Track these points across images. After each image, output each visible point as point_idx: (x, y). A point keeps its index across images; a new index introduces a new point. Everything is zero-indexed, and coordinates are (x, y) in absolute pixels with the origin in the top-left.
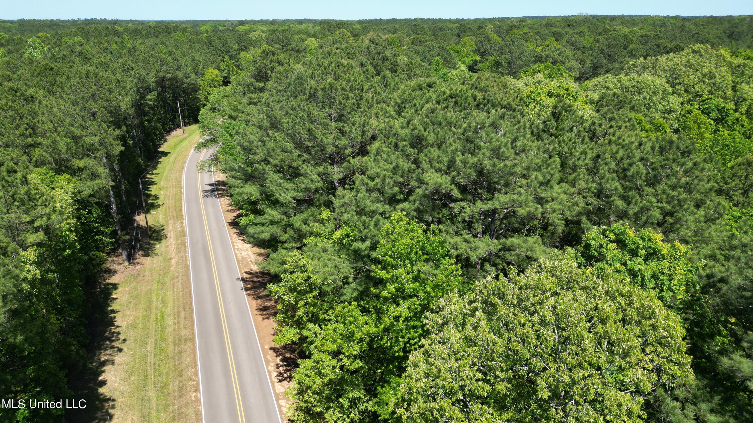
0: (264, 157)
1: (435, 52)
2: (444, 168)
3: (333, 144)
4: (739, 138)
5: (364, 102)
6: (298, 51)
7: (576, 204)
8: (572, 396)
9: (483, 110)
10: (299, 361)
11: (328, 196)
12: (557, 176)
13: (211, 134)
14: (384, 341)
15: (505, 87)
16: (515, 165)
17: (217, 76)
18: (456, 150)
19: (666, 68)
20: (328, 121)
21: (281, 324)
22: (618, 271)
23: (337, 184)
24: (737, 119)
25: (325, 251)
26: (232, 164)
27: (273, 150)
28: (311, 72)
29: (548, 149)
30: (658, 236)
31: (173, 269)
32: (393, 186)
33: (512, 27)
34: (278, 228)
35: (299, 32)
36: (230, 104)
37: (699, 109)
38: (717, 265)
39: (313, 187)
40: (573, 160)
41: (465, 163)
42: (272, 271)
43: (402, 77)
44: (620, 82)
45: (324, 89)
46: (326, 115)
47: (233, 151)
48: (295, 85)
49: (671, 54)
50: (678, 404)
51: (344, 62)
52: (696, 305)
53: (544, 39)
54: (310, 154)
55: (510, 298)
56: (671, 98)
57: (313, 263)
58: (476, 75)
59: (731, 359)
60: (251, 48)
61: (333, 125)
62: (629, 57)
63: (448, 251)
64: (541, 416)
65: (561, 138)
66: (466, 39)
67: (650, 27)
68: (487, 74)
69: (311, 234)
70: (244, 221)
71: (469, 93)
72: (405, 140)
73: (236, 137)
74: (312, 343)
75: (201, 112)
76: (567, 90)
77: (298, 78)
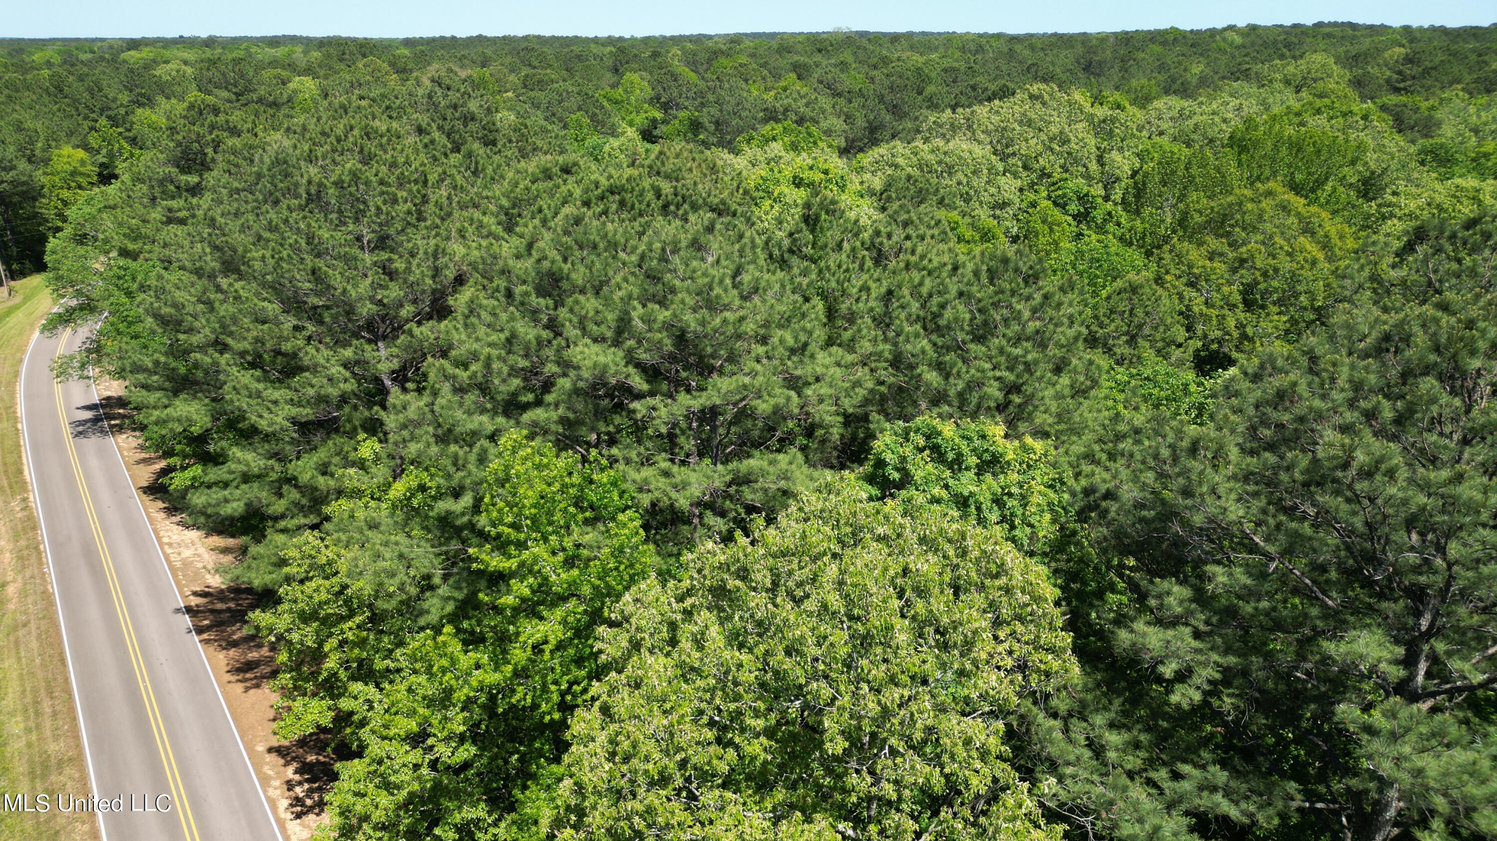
0: (213, 336)
1: (572, 103)
2: (609, 334)
3: (371, 299)
4: (1115, 246)
5: (430, 208)
6: (275, 105)
7: (857, 384)
8: (885, 740)
9: (676, 216)
10: (338, 766)
11: (370, 409)
12: (820, 334)
13: (79, 293)
14: (518, 696)
15: (713, 169)
16: (742, 319)
17: (83, 163)
18: (630, 297)
19: (991, 127)
20: (355, 251)
21: (288, 693)
22: (937, 501)
23: (388, 383)
24: (1110, 214)
25: (373, 526)
26: (136, 357)
27: (234, 320)
28: (306, 148)
29: (800, 284)
30: (997, 430)
31: (11, 606)
32: (509, 375)
33: (715, 54)
34: (261, 489)
35: (274, 63)
36: (120, 225)
37: (1049, 198)
38: (1098, 470)
39: (333, 392)
40: (848, 303)
41: (648, 320)
42: (257, 583)
43: (509, 153)
44: (916, 154)
45: (339, 184)
46: (349, 237)
47: (138, 328)
48: (273, 177)
49: (997, 102)
50: (1057, 724)
51: (381, 125)
52: (1069, 543)
53: (777, 77)
54: (321, 322)
55: (759, 577)
56: (1002, 180)
57: (350, 555)
58: (656, 148)
59: (1132, 631)
60: (160, 99)
61: (368, 258)
62: (928, 108)
63: (633, 498)
64: (833, 789)
65: (823, 264)
66: (631, 77)
67: (958, 54)
68: (678, 145)
69: (340, 493)
70: (179, 480)
71: (646, 183)
72: (524, 282)
73: (141, 296)
74: (363, 723)
75: (49, 246)
76: (826, 172)
77: (277, 162)
